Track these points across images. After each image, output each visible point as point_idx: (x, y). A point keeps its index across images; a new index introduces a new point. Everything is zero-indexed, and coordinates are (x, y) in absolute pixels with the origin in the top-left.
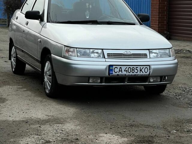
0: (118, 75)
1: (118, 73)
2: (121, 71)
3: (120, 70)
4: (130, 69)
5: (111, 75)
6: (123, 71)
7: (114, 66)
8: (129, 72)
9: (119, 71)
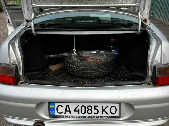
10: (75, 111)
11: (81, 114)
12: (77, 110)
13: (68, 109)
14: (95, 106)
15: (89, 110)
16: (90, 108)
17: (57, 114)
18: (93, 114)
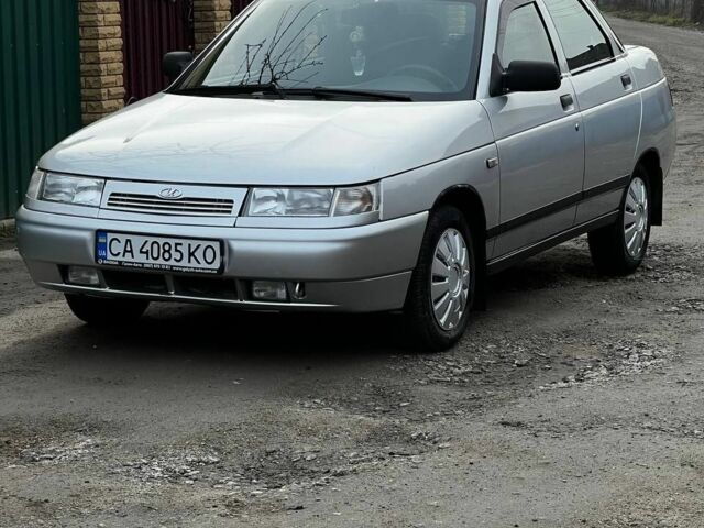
0: (120, 262)
1: (120, 258)
2: (131, 251)
3: (128, 249)
4: (155, 246)
5: (101, 261)
6: (136, 251)
7: (109, 234)
8: (155, 256)
9: (126, 251)
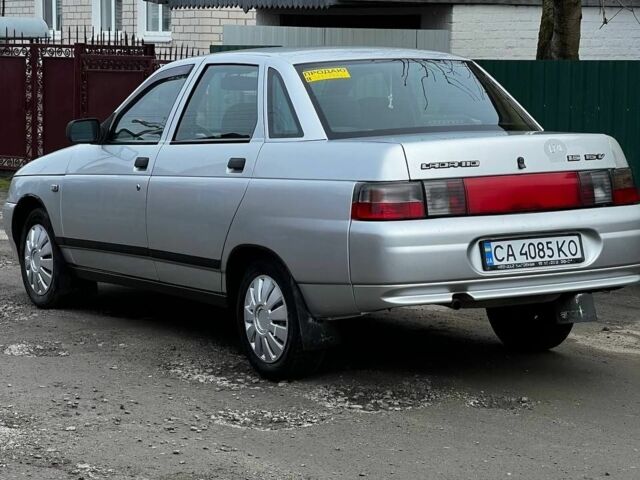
10: (521, 254)
11: (530, 260)
12: (523, 252)
13: (511, 253)
14: (548, 243)
15: (540, 250)
16: (541, 247)
17: (496, 263)
18: (547, 259)
